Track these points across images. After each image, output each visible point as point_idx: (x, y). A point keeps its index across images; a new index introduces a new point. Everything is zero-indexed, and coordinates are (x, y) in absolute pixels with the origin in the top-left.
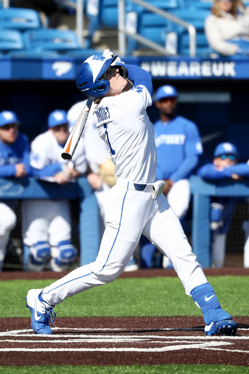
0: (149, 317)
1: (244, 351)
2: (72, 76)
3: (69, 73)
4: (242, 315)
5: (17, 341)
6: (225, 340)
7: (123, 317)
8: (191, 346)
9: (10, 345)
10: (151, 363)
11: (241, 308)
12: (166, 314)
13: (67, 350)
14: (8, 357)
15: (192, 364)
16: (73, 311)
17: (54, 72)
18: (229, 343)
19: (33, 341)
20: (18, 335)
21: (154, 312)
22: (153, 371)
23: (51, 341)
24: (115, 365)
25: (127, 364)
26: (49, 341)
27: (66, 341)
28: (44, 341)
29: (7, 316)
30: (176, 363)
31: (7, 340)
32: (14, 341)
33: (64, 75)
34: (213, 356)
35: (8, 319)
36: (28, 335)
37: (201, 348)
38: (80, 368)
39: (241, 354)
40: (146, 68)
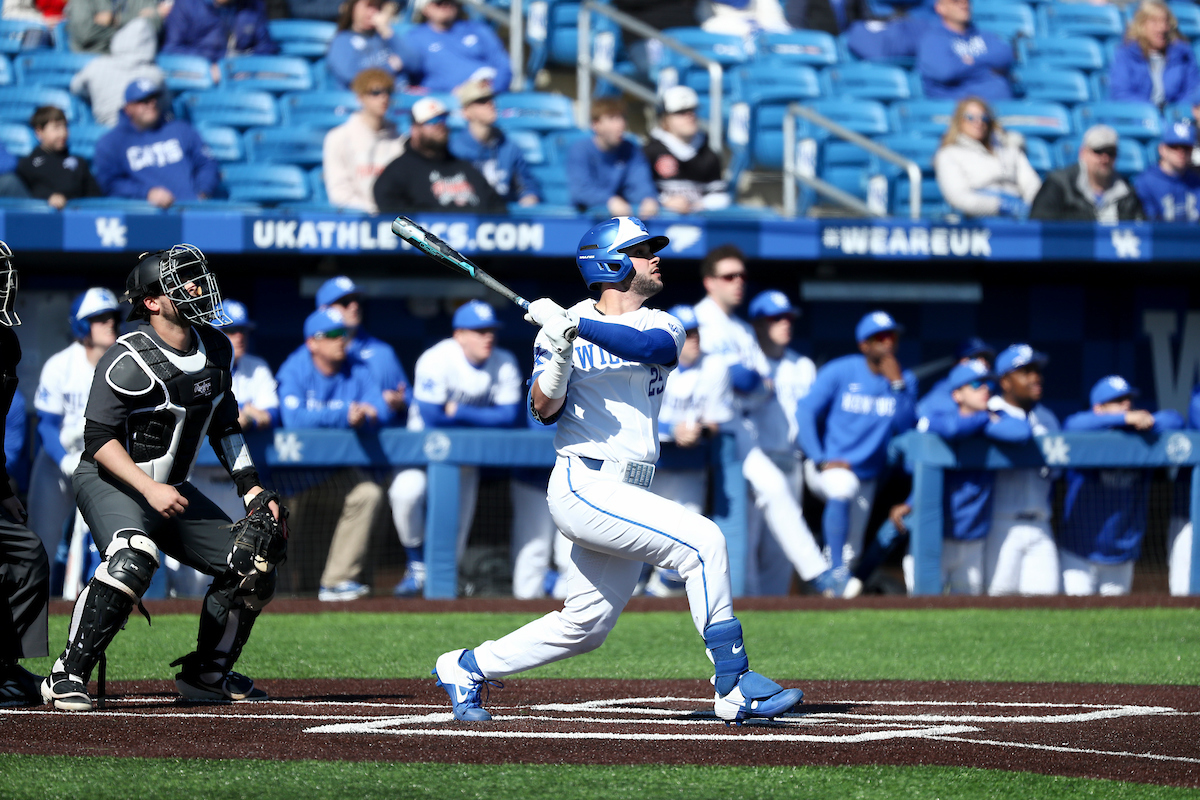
0: (832, 681)
1: (1000, 744)
3: (694, 246)
4: (999, 679)
5: (597, 720)
6: (968, 724)
8: (906, 734)
9: (586, 728)
10: (836, 763)
11: (997, 667)
12: (864, 676)
13: (686, 737)
14: (582, 749)
15: (909, 765)
16: (698, 668)
18: (976, 729)
19: (627, 721)
20: (599, 710)
21: (843, 672)
22: (839, 776)
23: (659, 722)
24: (772, 765)
25: (794, 764)
26: (655, 721)
28: (647, 721)
29: (581, 676)
30: (879, 763)
31: (581, 719)
32: (592, 721)
33: (686, 250)
34: (946, 752)
35: (583, 681)
36: (619, 710)
37: (925, 737)
38: (711, 769)
39: (995, 748)
40: (831, 239)
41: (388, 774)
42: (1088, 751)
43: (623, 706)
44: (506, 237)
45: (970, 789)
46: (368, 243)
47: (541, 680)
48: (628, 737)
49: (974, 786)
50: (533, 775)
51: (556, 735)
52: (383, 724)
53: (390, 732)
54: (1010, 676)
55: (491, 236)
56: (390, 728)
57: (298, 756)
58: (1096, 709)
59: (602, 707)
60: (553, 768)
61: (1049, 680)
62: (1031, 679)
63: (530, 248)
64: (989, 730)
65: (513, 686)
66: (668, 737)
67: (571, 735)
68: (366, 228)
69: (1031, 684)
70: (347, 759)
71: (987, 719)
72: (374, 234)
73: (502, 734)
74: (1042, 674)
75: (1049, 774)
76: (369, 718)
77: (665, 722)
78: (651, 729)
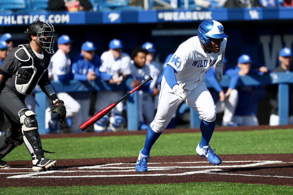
0: (172, 156)
1: (229, 174)
2: (119, 22)
3: (118, 20)
4: (224, 154)
5: (100, 171)
6: (217, 168)
7: (158, 157)
8: (199, 172)
9: (96, 174)
10: (178, 182)
11: (223, 150)
12: (182, 155)
13: (129, 175)
14: (96, 181)
15: (201, 182)
16: (128, 154)
17: (109, 20)
18: (220, 170)
19: (109, 171)
20: (99, 168)
21: (174, 153)
22: (180, 186)
23: (120, 171)
24: (158, 184)
25: (165, 183)
26: (118, 171)
27: (128, 171)
28: (115, 171)
29: (92, 157)
30: (192, 182)
31: (94, 171)
32: (98, 171)
33: (115, 21)
34: (212, 177)
35: (93, 159)
36: (106, 168)
37: (205, 173)
38: (139, 186)
39: (228, 175)
40: (161, 16)
41: (36, 190)
42: (257, 176)
43: (107, 166)
44: (58, 19)
45: (222, 189)
46: (14, 22)
47: (79, 159)
48: (111, 176)
49: (223, 188)
50: (83, 189)
51: (88, 176)
52: (32, 175)
53: (35, 177)
54: (228, 153)
55: (53, 19)
56: (34, 176)
57: (7, 186)
58: (257, 162)
59: (101, 167)
60: (89, 187)
61: (240, 153)
62: (235, 153)
63: (65, 22)
64: (225, 170)
65: (70, 161)
66: (123, 176)
67: (92, 176)
68: (13, 18)
69: (235, 155)
70: (23, 186)
71: (223, 167)
72: (16, 19)
73: (70, 177)
74: (238, 152)
75: (246, 183)
76: (27, 173)
77: (121, 171)
78: (118, 173)
